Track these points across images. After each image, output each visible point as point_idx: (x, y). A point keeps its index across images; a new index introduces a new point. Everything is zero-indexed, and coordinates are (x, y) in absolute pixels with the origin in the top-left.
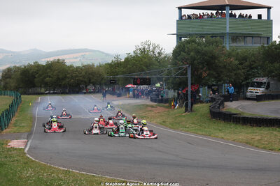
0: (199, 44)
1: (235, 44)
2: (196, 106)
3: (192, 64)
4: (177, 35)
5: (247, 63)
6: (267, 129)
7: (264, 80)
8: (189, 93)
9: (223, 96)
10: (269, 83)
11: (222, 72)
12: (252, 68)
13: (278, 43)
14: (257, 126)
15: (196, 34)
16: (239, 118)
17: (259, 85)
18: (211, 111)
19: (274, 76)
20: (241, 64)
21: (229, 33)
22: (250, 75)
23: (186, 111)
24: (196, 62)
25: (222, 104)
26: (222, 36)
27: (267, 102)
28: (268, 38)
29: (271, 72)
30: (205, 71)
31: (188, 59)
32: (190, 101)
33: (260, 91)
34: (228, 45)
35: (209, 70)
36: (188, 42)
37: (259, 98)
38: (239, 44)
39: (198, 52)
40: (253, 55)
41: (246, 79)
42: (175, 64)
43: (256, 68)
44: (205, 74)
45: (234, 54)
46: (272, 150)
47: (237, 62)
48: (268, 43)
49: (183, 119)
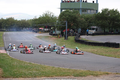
0: (70, 13)
1: (83, 13)
2: (69, 37)
3: (67, 20)
4: (61, 9)
5: (89, 21)
6: (99, 47)
7: (95, 27)
8: (66, 32)
9: (79, 33)
10: (97, 28)
11: (79, 24)
13: (101, 13)
14: (94, 46)
15: (68, 8)
16: (87, 42)
17: (93, 29)
18: (75, 39)
19: (99, 26)
20: (86, 21)
21: (81, 8)
22: (89, 25)
23: (65, 39)
25: (79, 36)
26: (79, 9)
27: (96, 36)
28: (97, 11)
29: (98, 24)
30: (72, 23)
31: (65, 18)
32: (67, 35)
33: (94, 31)
34: (81, 13)
35: (74, 23)
36: (65, 12)
37: (93, 35)
38: (85, 13)
39: (70, 16)
40: (91, 17)
41: (88, 27)
42: (60, 20)
43: (92, 22)
44: (72, 25)
45: (83, 17)
46: (103, 55)
47: (85, 20)
48: (96, 13)
49: (64, 42)
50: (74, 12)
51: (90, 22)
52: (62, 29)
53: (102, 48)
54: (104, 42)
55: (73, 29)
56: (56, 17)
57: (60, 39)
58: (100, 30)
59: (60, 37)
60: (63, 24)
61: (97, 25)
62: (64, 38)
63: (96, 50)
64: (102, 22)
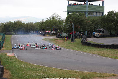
0: (76, 15)
1: (90, 15)
2: (76, 40)
3: (74, 23)
4: (67, 12)
6: (105, 49)
7: (102, 29)
8: (73, 34)
9: (86, 36)
10: (103, 31)
11: (85, 26)
12: (97, 25)
13: (107, 15)
14: (101, 48)
15: (75, 11)
17: (100, 31)
18: (82, 42)
19: (105, 28)
20: (93, 23)
21: (87, 11)
22: (95, 27)
23: (72, 41)
24: (75, 22)
25: (86, 39)
26: (85, 12)
27: (103, 38)
28: (103, 13)
30: (79, 26)
31: (72, 21)
32: (73, 38)
33: (100, 34)
34: (87, 16)
35: (80, 25)
36: (72, 14)
37: (100, 37)
38: (91, 15)
39: (76, 18)
40: (97, 20)
41: (94, 29)
42: (67, 23)
43: (98, 25)
44: (78, 27)
45: (90, 19)
46: (109, 57)
47: (91, 23)
48: (103, 15)
49: (71, 45)
50: (81, 15)
51: (96, 25)
52: (69, 32)
53: (109, 50)
54: (110, 44)
55: (80, 32)
56: (62, 20)
57: (67, 41)
58: (106, 32)
59: (67, 40)
60: (70, 27)
61: (103, 27)
62: (70, 41)
63: (102, 52)
64: (108, 24)
